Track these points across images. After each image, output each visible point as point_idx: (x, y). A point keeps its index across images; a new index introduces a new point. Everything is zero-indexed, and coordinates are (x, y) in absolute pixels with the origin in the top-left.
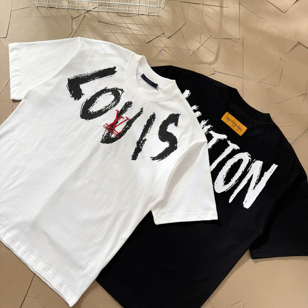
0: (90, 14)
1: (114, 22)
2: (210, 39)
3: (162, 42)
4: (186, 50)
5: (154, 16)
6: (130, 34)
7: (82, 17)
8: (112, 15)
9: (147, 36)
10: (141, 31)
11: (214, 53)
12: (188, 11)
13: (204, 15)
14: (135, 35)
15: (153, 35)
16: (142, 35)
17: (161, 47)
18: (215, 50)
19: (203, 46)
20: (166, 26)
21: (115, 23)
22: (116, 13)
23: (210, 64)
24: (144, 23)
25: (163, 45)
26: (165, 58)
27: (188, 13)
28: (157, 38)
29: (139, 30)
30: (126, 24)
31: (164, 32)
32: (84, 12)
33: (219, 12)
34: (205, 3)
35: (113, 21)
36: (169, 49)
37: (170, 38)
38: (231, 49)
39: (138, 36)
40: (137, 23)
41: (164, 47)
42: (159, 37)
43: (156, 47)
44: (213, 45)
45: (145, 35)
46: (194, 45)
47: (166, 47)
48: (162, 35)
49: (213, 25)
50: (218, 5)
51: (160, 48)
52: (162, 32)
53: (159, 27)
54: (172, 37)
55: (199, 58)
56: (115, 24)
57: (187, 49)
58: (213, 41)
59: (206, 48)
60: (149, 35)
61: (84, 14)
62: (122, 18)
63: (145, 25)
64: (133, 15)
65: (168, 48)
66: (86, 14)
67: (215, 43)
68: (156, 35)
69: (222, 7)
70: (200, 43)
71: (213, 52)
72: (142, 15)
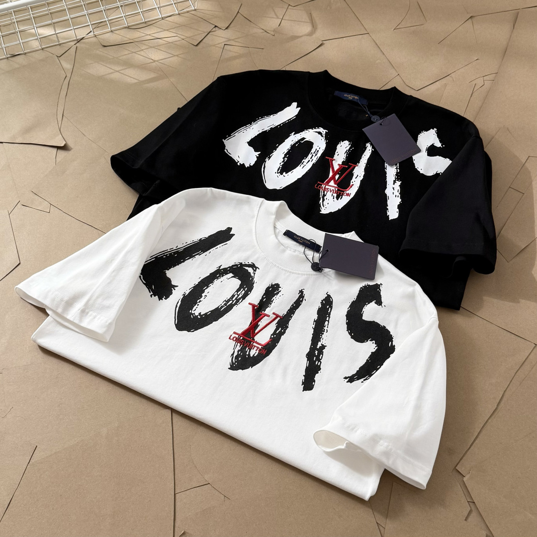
0: (84, 43)
1: (130, 39)
2: (291, 9)
3: (219, 37)
4: (261, 33)
6: (163, 45)
7: (73, 50)
8: (122, 32)
9: (192, 38)
10: (179, 36)
11: (307, 22)
14: (172, 43)
15: (201, 34)
16: (183, 39)
17: (221, 43)
18: (305, 17)
19: (284, 19)
20: (214, 17)
21: (132, 39)
23: (309, 35)
24: (178, 25)
25: (224, 40)
28: (209, 35)
29: (175, 35)
30: (149, 35)
31: (216, 25)
32: (73, 43)
35: (127, 39)
36: (236, 40)
37: (229, 28)
38: (329, 8)
39: (178, 42)
40: (168, 29)
41: (227, 41)
42: (210, 33)
43: (214, 46)
44: (298, 14)
45: (187, 37)
46: (271, 23)
47: (230, 40)
48: (214, 29)
52: (212, 25)
53: (205, 21)
54: (232, 25)
55: (287, 34)
56: (132, 41)
57: (263, 31)
58: (295, 9)
59: (291, 20)
60: (194, 36)
61: (75, 46)
62: (140, 30)
63: (180, 26)
64: (155, 21)
65: (233, 40)
66: (78, 45)
67: (300, 10)
68: (204, 32)
70: (278, 18)
71: (304, 22)
72: (170, 17)
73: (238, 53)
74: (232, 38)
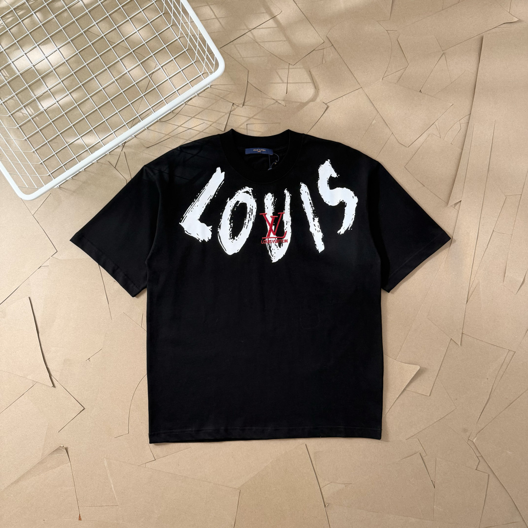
0: (130, 147)
1: (167, 135)
2: (292, 68)
3: (240, 116)
4: (273, 104)
5: (204, 90)
6: (196, 135)
7: (123, 157)
8: (156, 127)
9: (217, 122)
10: (206, 122)
11: (309, 83)
12: (239, 53)
13: (261, 44)
14: (202, 131)
15: (224, 116)
16: (211, 125)
17: (244, 123)
18: (306, 77)
19: (289, 83)
20: (228, 92)
21: (168, 135)
22: (157, 121)
23: (313, 99)
24: (201, 110)
25: (244, 119)
26: (258, 132)
27: (241, 55)
28: (231, 115)
29: (202, 122)
30: (180, 126)
31: (233, 102)
32: (119, 150)
33: (276, 26)
34: (251, 27)
35: (163, 135)
36: (254, 117)
37: (245, 104)
38: (324, 62)
39: (207, 129)
40: (194, 115)
41: (248, 120)
42: (231, 113)
43: (238, 127)
44: (298, 74)
45: (214, 123)
46: (278, 91)
47: (250, 118)
48: (233, 108)
49: (281, 47)
50: (268, 18)
51: (243, 125)
52: (230, 103)
53: (222, 100)
54: (246, 100)
55: (296, 102)
56: (168, 137)
57: (275, 101)
58: (296, 68)
59: (295, 83)
60: (219, 119)
61: (123, 152)
62: (170, 122)
63: (203, 110)
64: (180, 109)
65: (252, 117)
66: (124, 150)
67: (300, 68)
68: (226, 114)
69: (273, 17)
70: (283, 83)
71: (306, 83)
72: (191, 100)
73: (260, 132)
74: (251, 116)
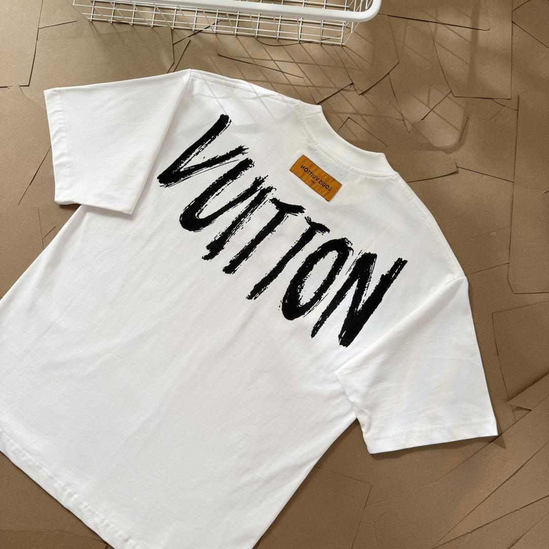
0: (201, 40)
1: (251, 58)
2: (450, 98)
3: (349, 102)
4: (397, 119)
5: (333, 45)
6: (282, 84)
7: (184, 44)
8: (247, 42)
9: (319, 89)
10: (306, 78)
11: (457, 129)
12: (405, 36)
13: (437, 46)
14: (293, 85)
15: (331, 88)
16: (308, 87)
17: (347, 113)
18: (458, 121)
19: (434, 111)
20: (357, 68)
21: (253, 59)
22: (253, 37)
23: (447, 151)
24: (312, 62)
25: (352, 110)
26: (355, 135)
27: (404, 40)
28: (339, 93)
29: (301, 75)
30: (274, 61)
31: (354, 82)
32: (187, 34)
33: (470, 41)
34: (441, 20)
35: (247, 55)
36: (364, 117)
37: (366, 95)
38: (493, 120)
39: (300, 88)
40: (298, 61)
41: (354, 114)
42: (342, 92)
43: (337, 113)
44: (454, 111)
45: (314, 86)
46: (416, 110)
47: (357, 113)
48: (348, 88)
49: (456, 67)
50: (468, 23)
51: (344, 115)
52: (349, 80)
53: (344, 70)
54: (371, 91)
55: (425, 138)
56: (251, 61)
57: (401, 118)
58: (454, 102)
59: (440, 117)
60: (323, 87)
61: (188, 39)
62: (267, 48)
63: (313, 64)
64: (289, 43)
65: (361, 115)
66: (192, 38)
67: (460, 106)
68: (336, 87)
69: (475, 29)
70: (428, 106)
71: (454, 127)
72: (309, 44)
73: (357, 137)
74: (361, 112)
